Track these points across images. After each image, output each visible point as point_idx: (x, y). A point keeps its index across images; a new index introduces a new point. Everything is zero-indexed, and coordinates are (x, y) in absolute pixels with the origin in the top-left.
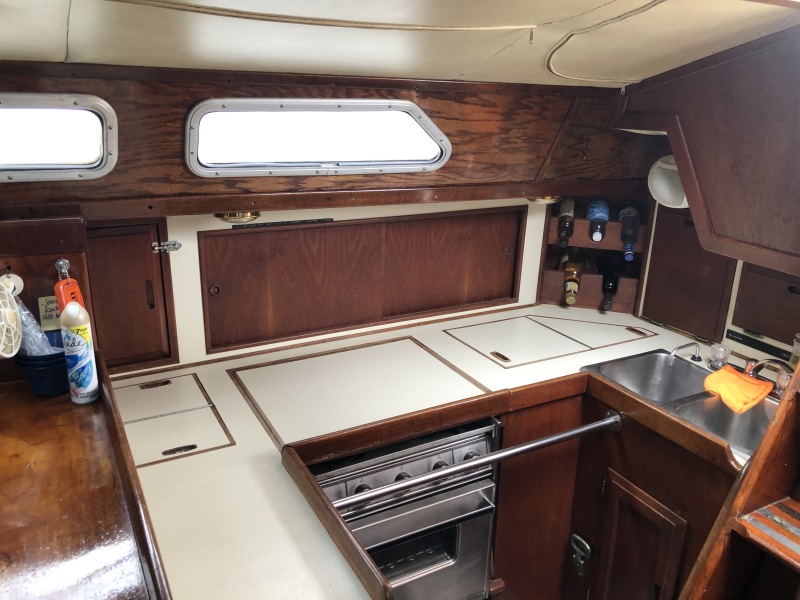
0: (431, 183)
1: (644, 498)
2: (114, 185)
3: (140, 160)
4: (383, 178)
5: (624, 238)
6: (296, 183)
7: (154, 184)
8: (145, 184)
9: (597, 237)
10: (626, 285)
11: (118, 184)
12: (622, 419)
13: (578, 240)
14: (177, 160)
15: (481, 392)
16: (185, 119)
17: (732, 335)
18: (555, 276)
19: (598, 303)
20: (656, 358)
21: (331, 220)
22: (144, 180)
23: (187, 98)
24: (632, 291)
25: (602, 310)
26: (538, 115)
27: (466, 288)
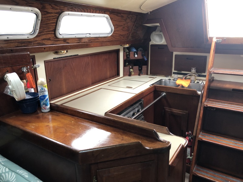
0: (108, 40)
1: (176, 111)
2: (35, 41)
3: (44, 32)
4: (99, 38)
5: (143, 56)
6: (80, 40)
7: (46, 41)
8: (43, 41)
9: (136, 56)
10: (144, 68)
11: (36, 41)
12: (166, 94)
13: (132, 57)
14: (53, 32)
15: (135, 95)
16: (58, 18)
17: (174, 73)
18: (127, 68)
19: (138, 74)
20: (162, 81)
21: (78, 55)
22: (44, 39)
23: (60, 11)
24: (146, 69)
25: (139, 75)
26: (131, 20)
27: (108, 74)
